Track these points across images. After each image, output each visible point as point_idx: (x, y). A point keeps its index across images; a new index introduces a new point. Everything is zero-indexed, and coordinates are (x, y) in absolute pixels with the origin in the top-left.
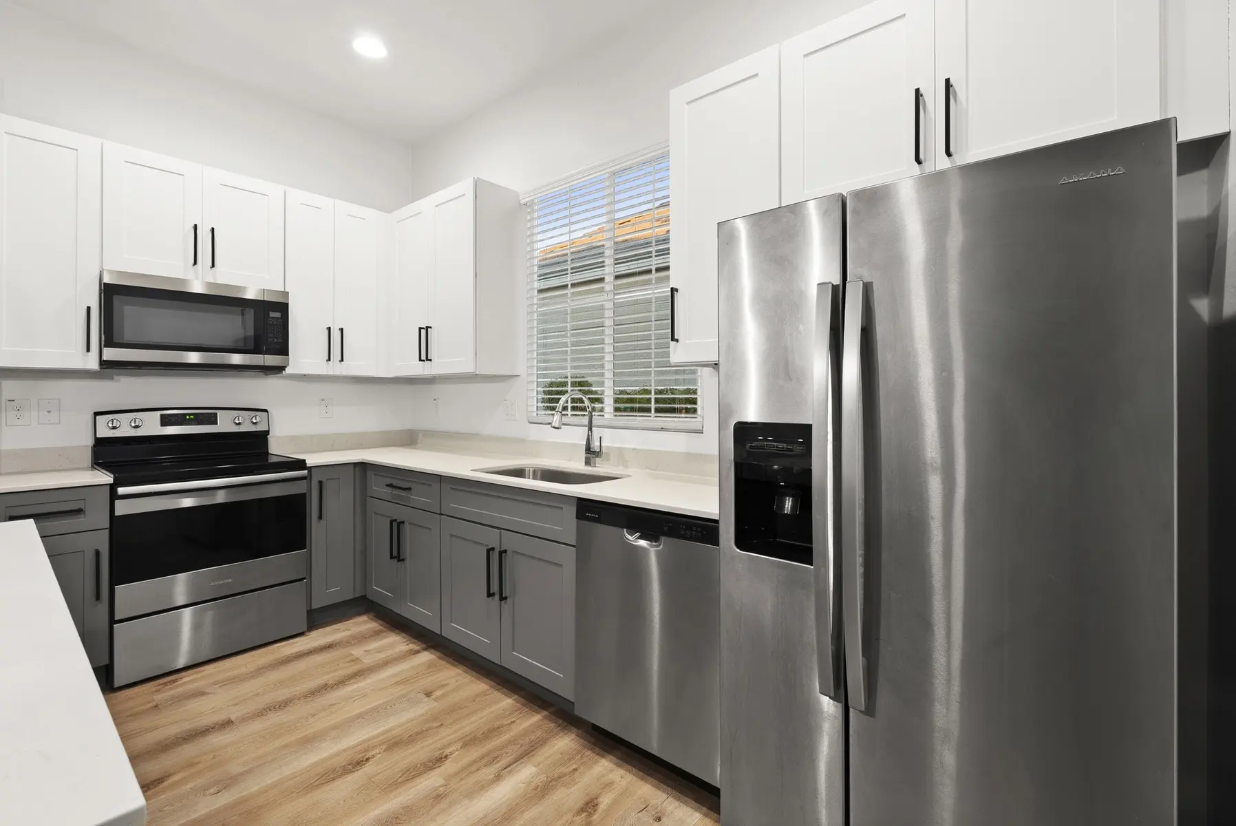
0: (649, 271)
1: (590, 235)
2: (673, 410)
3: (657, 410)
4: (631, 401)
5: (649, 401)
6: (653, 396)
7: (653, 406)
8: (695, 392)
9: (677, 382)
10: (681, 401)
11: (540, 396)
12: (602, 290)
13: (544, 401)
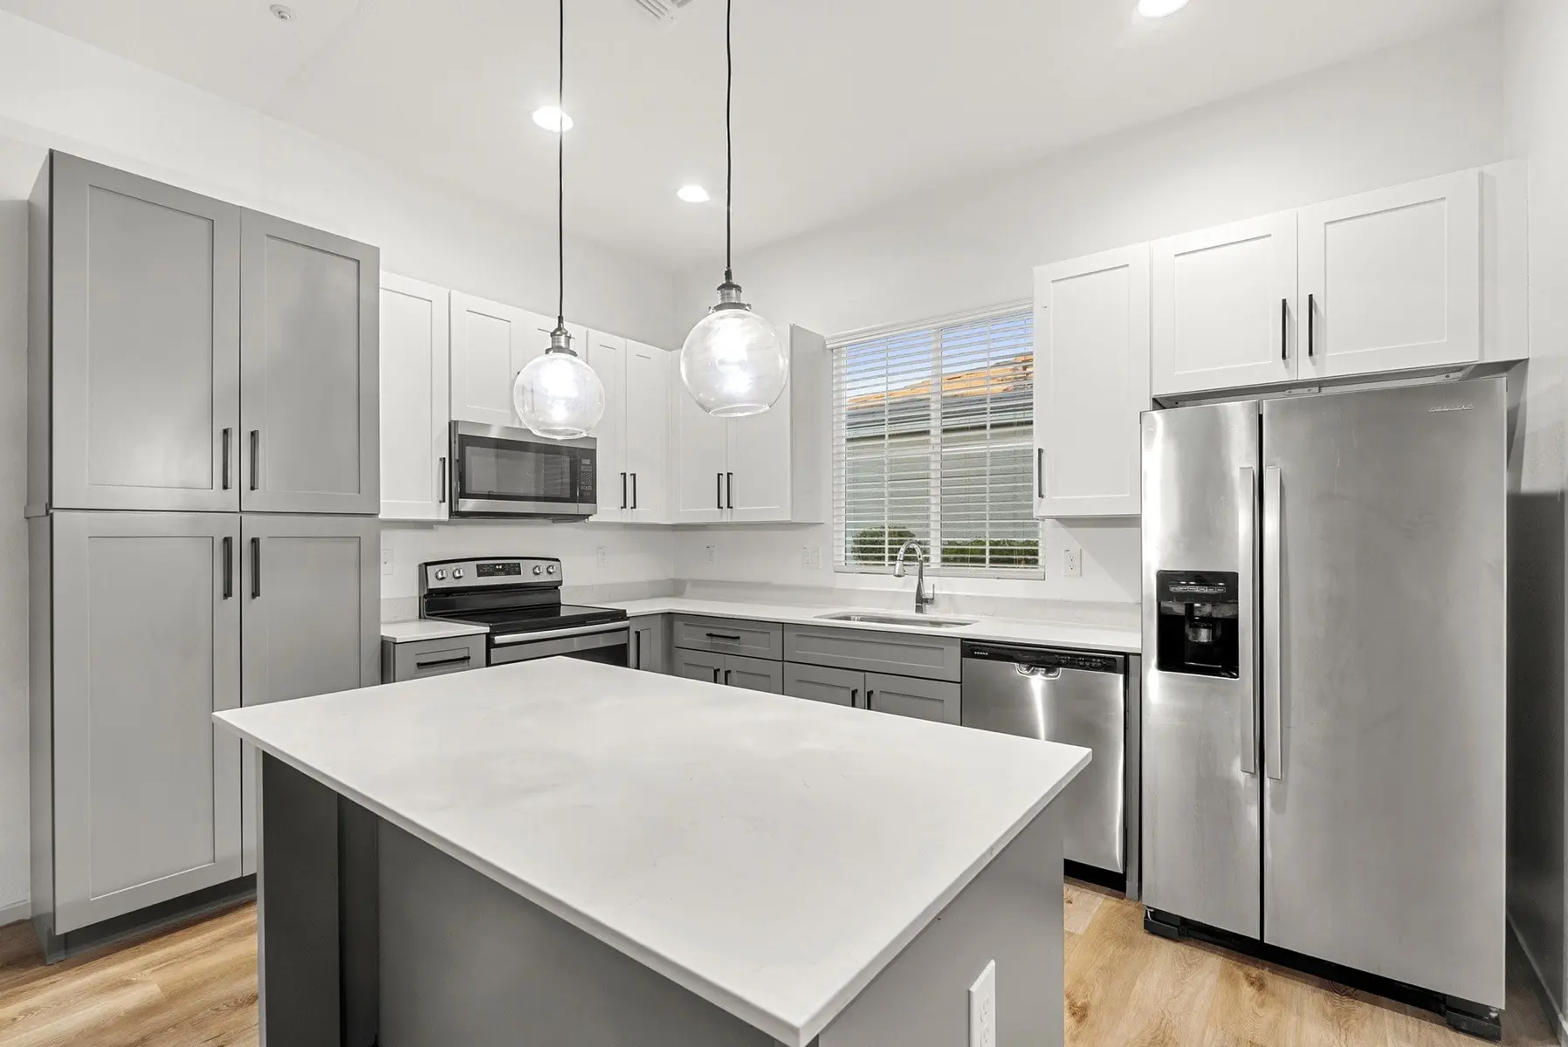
0: (984, 427)
1: (912, 387)
2: (1011, 561)
3: (992, 561)
4: (963, 551)
5: (983, 552)
6: (988, 548)
7: (988, 556)
8: (1036, 544)
9: (1015, 534)
10: (1020, 552)
11: (849, 546)
12: (927, 443)
13: (854, 550)
